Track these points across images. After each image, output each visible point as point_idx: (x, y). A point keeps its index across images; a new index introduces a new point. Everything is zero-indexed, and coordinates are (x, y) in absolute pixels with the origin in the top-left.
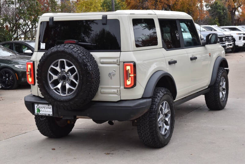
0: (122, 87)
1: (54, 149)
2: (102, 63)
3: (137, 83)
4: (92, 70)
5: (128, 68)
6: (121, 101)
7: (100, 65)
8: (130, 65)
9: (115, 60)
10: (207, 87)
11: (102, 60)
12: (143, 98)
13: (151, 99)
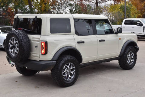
0: (40, 54)
1: (17, 82)
2: (33, 41)
3: (48, 52)
4: (24, 44)
5: (43, 44)
6: (40, 61)
7: (32, 41)
8: (44, 43)
9: (38, 39)
10: (118, 57)
11: (33, 39)
12: (52, 60)
13: (56, 61)
